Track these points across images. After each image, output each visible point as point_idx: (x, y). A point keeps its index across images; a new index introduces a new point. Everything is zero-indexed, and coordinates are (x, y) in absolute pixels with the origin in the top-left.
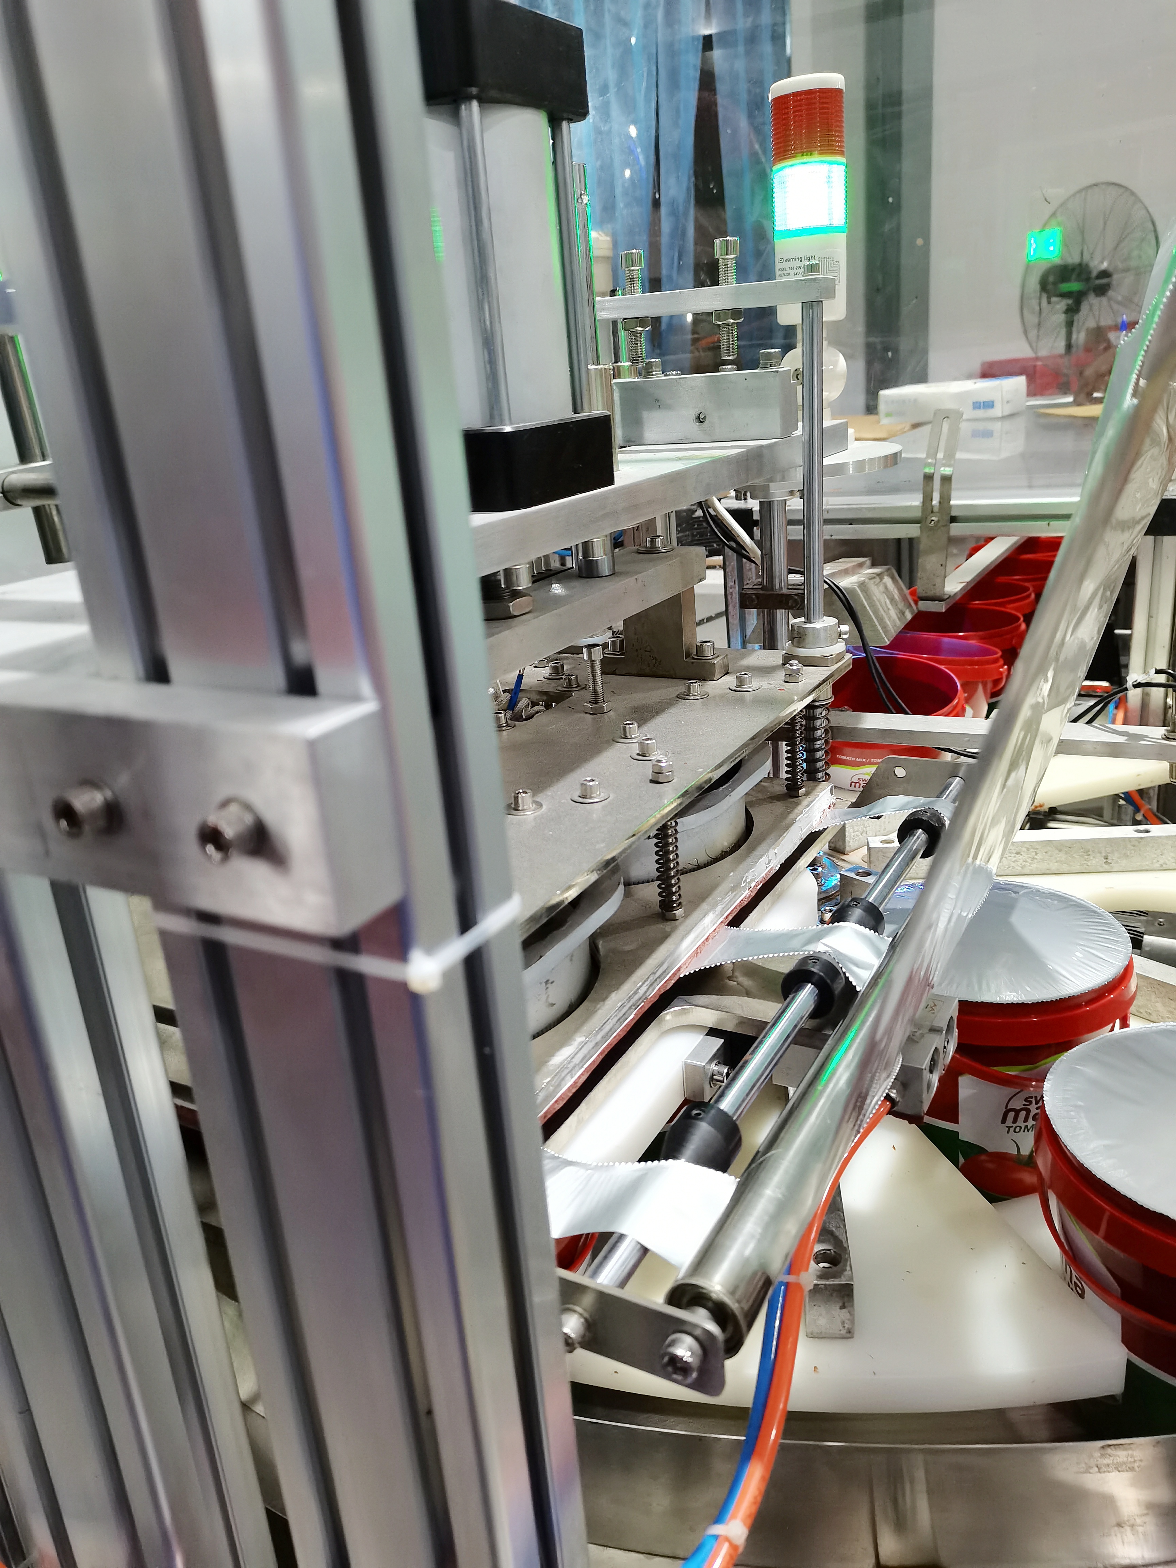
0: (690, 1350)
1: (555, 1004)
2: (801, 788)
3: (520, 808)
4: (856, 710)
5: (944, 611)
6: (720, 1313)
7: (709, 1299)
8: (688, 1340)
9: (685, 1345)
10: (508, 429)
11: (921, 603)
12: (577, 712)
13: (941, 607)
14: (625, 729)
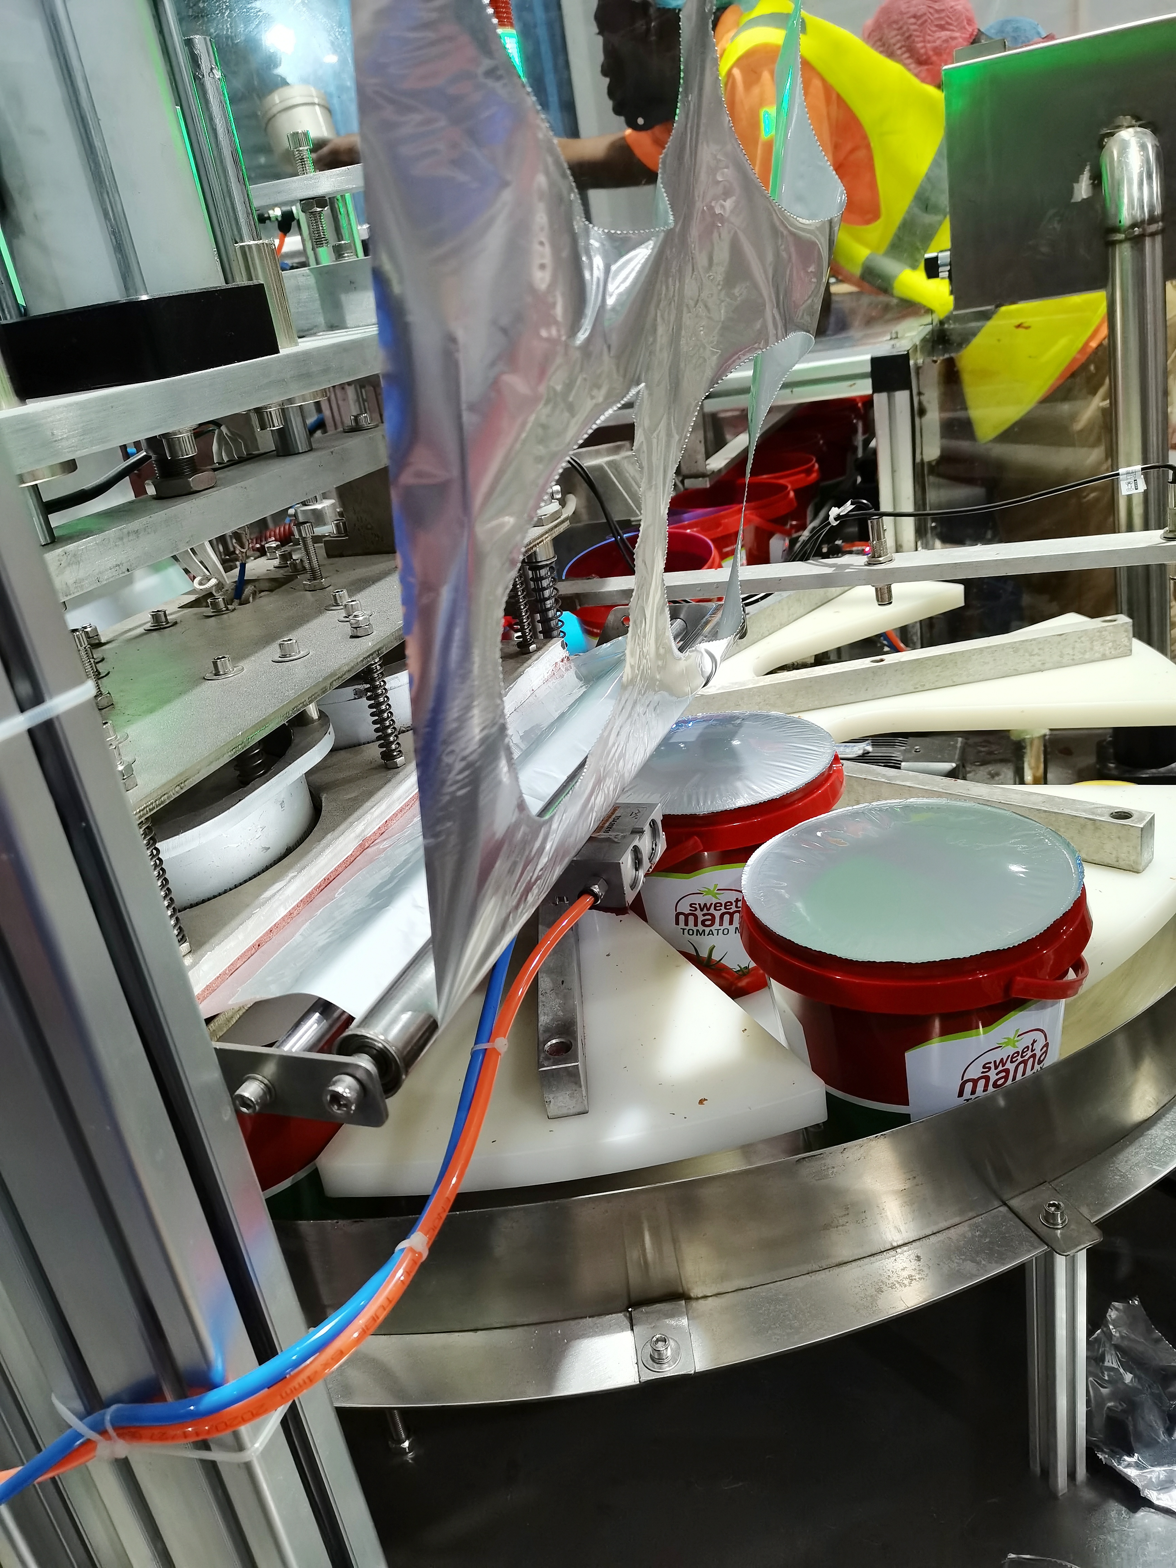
0: (349, 1088)
1: (269, 848)
2: (531, 644)
3: (221, 673)
4: (601, 577)
5: (708, 486)
6: (381, 1057)
7: (372, 1047)
8: (348, 1080)
9: (345, 1084)
10: (145, 298)
11: (687, 481)
12: (300, 591)
13: (706, 484)
14: (335, 596)
